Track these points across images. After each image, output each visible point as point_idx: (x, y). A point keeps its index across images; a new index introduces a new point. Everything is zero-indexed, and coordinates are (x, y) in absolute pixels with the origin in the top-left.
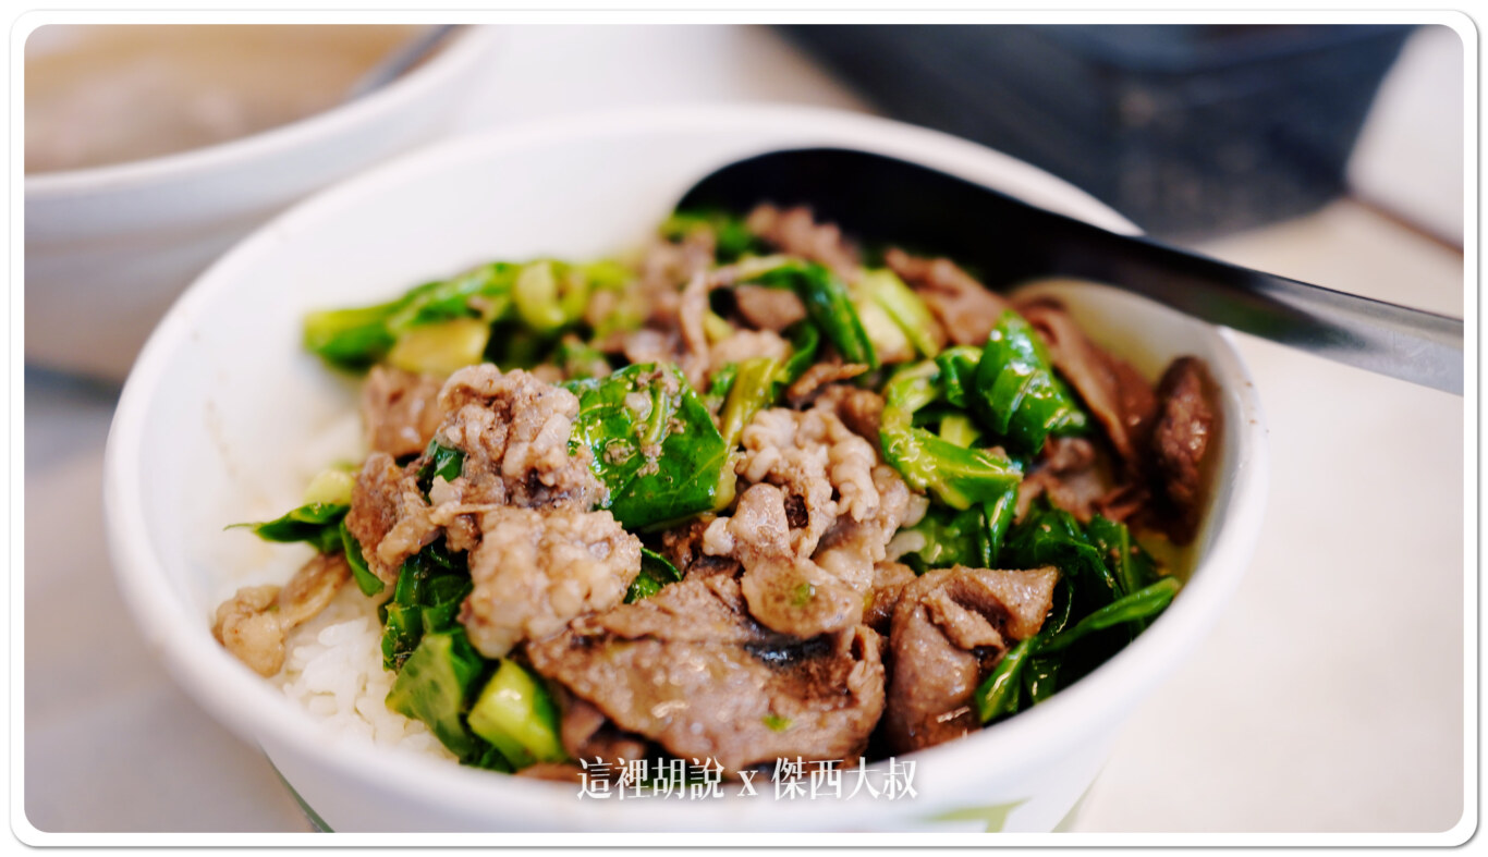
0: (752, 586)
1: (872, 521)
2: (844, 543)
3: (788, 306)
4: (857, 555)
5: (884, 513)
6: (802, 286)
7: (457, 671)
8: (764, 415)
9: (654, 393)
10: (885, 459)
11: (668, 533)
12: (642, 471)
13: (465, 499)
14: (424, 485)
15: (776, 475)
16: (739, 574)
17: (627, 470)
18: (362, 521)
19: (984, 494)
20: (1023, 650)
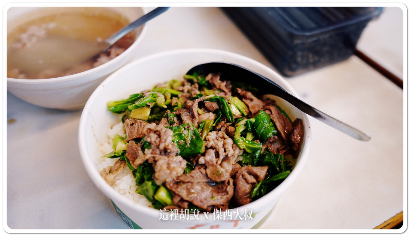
0: (209, 171)
1: (232, 156)
2: (226, 160)
3: (215, 105)
4: (229, 163)
5: (234, 154)
6: (219, 101)
7: (153, 189)
8: (210, 133)
9: (188, 130)
10: (235, 142)
11: (191, 158)
12: (186, 147)
13: (152, 153)
14: (143, 149)
15: (213, 147)
16: (206, 168)
17: (183, 146)
18: (129, 156)
19: (255, 150)
20: (260, 183)
